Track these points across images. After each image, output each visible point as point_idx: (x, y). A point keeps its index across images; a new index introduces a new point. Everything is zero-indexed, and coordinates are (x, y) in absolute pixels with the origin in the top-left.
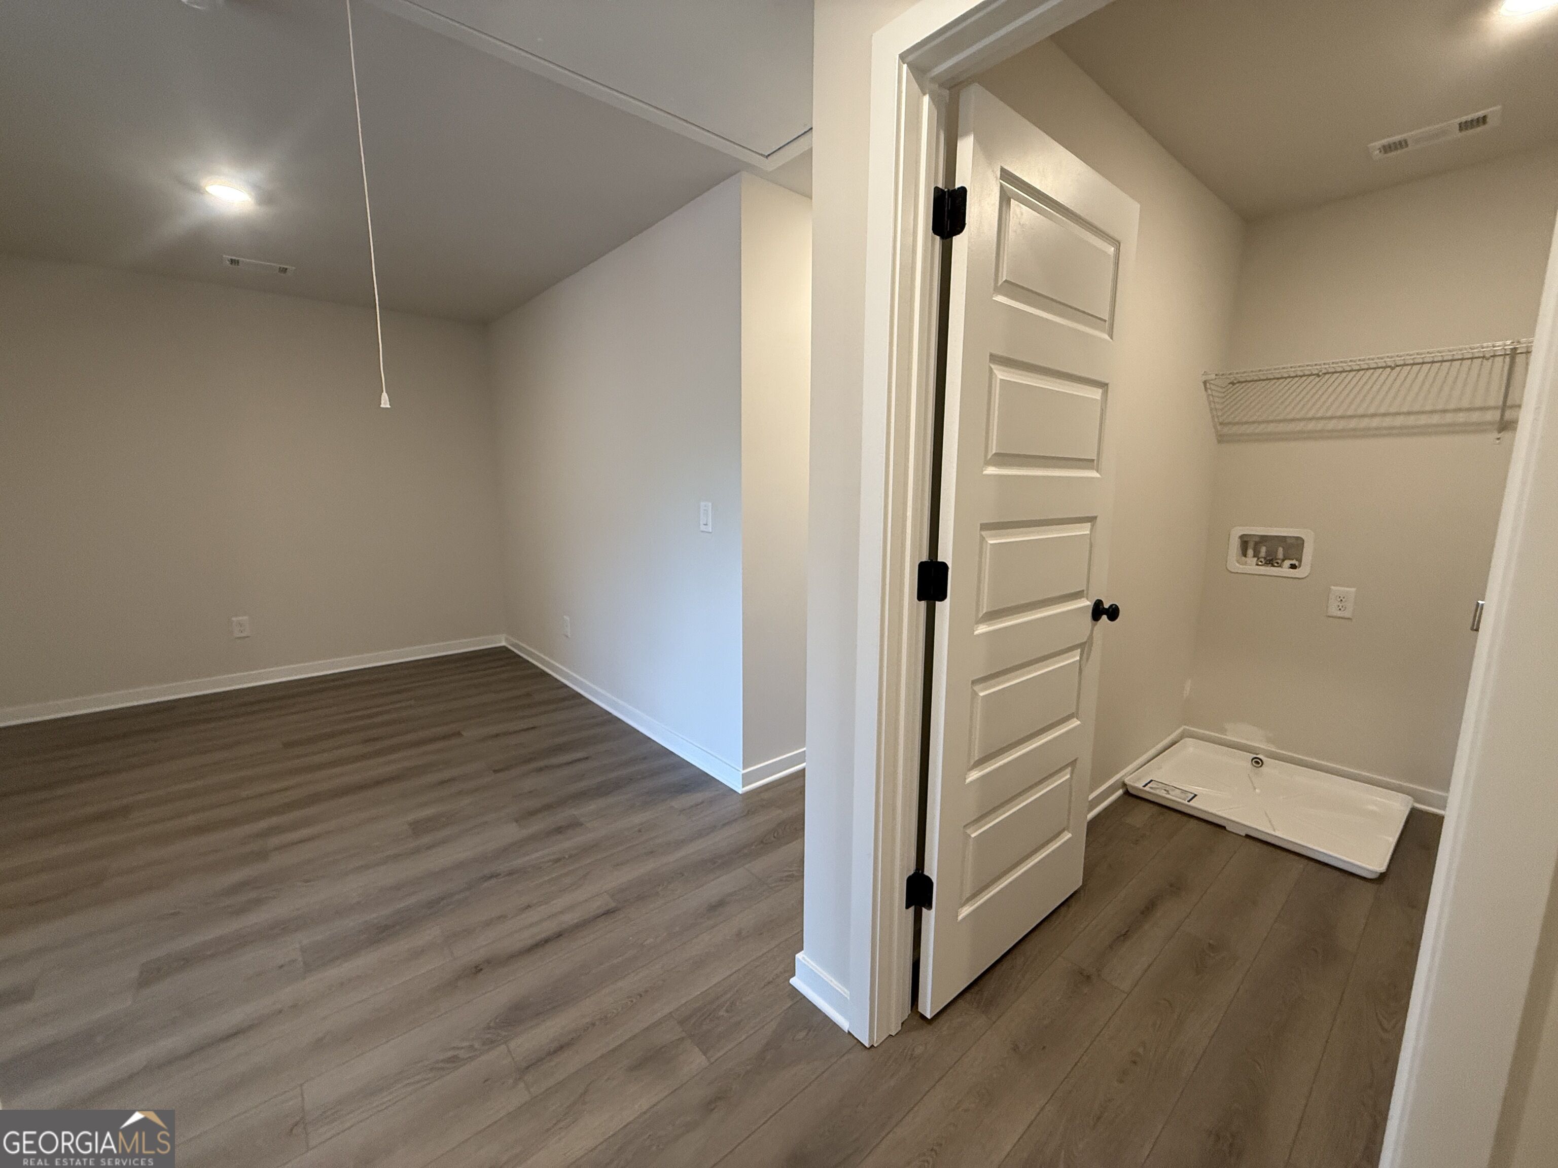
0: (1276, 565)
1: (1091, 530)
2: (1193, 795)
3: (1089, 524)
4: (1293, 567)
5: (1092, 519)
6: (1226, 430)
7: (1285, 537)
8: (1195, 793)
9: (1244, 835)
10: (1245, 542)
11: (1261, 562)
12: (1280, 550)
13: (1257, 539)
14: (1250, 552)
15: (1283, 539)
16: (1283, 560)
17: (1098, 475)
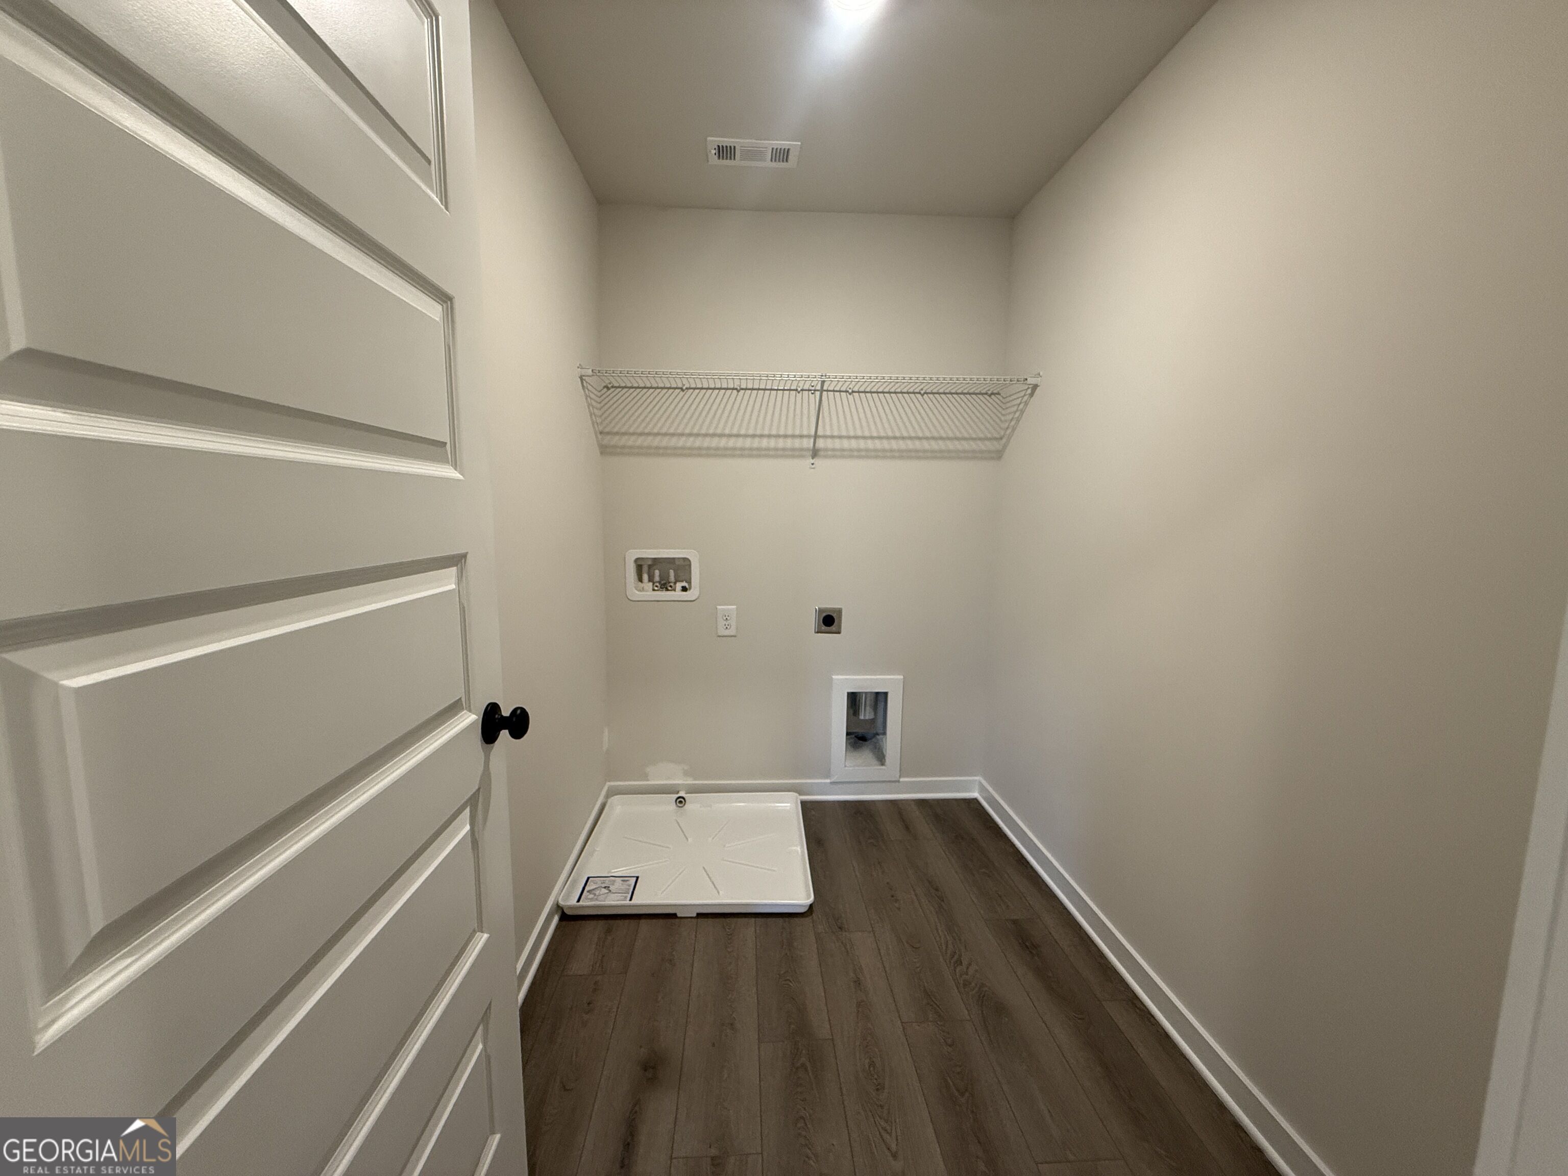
0: (670, 588)
1: (459, 583)
2: (635, 879)
3: (455, 568)
4: (684, 589)
5: (458, 560)
6: (607, 440)
7: (674, 559)
8: (637, 875)
9: (695, 915)
10: (640, 565)
11: (657, 586)
12: (672, 573)
13: (650, 563)
14: (645, 577)
15: (671, 561)
16: (675, 583)
17: (456, 475)
